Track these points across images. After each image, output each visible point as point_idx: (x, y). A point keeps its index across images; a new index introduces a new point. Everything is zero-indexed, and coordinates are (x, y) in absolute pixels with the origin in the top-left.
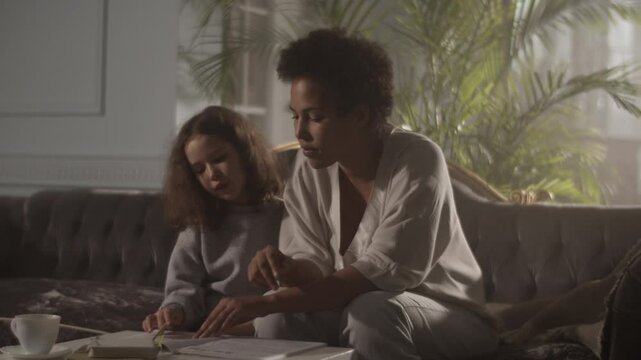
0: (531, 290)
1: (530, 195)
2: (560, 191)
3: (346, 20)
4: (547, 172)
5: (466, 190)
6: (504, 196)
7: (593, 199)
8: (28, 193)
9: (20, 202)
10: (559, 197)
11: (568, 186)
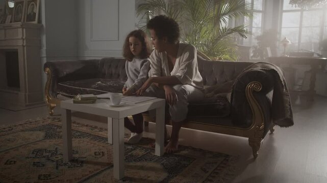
0: (216, 82)
1: (217, 59)
2: (225, 58)
3: (173, 16)
4: (223, 53)
5: (201, 57)
6: (210, 59)
7: (235, 60)
8: (100, 59)
9: (98, 60)
10: (225, 59)
11: (227, 56)
